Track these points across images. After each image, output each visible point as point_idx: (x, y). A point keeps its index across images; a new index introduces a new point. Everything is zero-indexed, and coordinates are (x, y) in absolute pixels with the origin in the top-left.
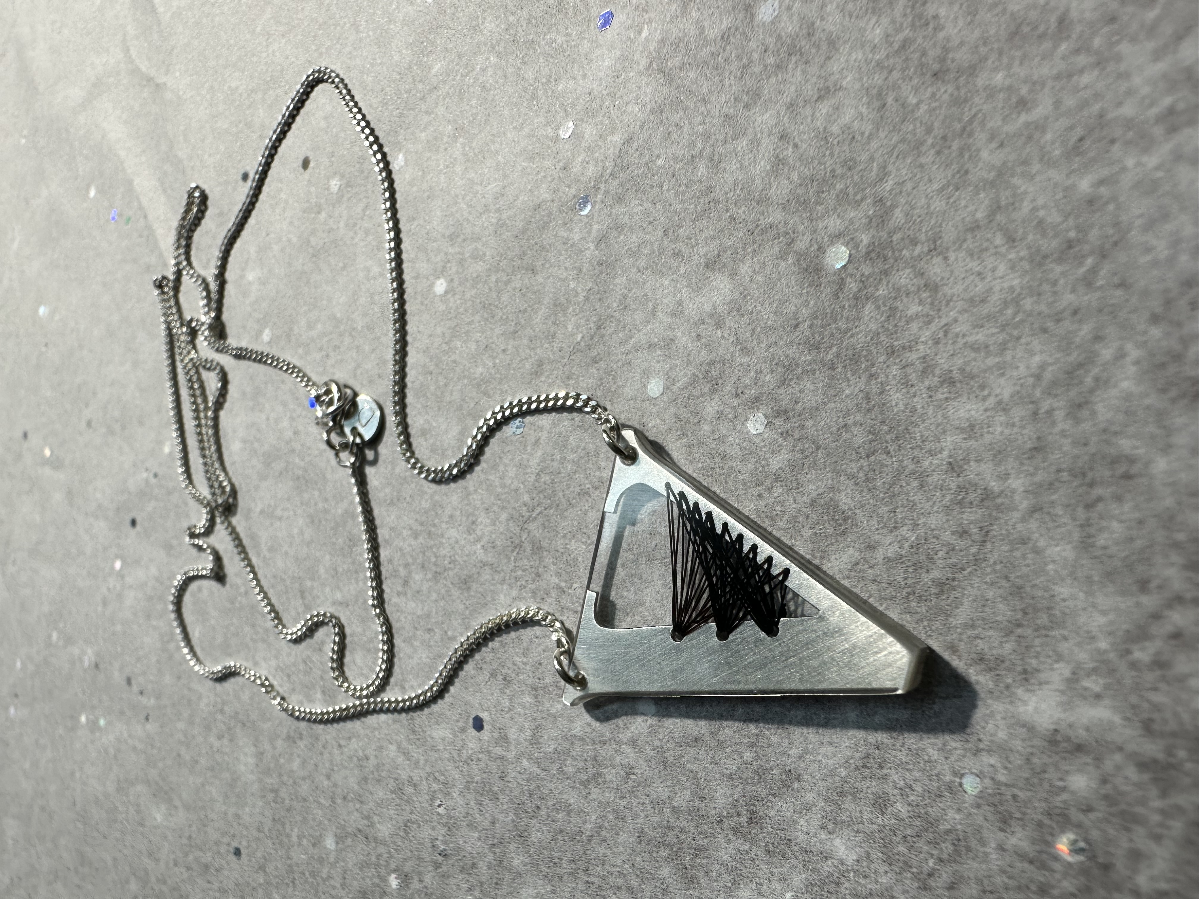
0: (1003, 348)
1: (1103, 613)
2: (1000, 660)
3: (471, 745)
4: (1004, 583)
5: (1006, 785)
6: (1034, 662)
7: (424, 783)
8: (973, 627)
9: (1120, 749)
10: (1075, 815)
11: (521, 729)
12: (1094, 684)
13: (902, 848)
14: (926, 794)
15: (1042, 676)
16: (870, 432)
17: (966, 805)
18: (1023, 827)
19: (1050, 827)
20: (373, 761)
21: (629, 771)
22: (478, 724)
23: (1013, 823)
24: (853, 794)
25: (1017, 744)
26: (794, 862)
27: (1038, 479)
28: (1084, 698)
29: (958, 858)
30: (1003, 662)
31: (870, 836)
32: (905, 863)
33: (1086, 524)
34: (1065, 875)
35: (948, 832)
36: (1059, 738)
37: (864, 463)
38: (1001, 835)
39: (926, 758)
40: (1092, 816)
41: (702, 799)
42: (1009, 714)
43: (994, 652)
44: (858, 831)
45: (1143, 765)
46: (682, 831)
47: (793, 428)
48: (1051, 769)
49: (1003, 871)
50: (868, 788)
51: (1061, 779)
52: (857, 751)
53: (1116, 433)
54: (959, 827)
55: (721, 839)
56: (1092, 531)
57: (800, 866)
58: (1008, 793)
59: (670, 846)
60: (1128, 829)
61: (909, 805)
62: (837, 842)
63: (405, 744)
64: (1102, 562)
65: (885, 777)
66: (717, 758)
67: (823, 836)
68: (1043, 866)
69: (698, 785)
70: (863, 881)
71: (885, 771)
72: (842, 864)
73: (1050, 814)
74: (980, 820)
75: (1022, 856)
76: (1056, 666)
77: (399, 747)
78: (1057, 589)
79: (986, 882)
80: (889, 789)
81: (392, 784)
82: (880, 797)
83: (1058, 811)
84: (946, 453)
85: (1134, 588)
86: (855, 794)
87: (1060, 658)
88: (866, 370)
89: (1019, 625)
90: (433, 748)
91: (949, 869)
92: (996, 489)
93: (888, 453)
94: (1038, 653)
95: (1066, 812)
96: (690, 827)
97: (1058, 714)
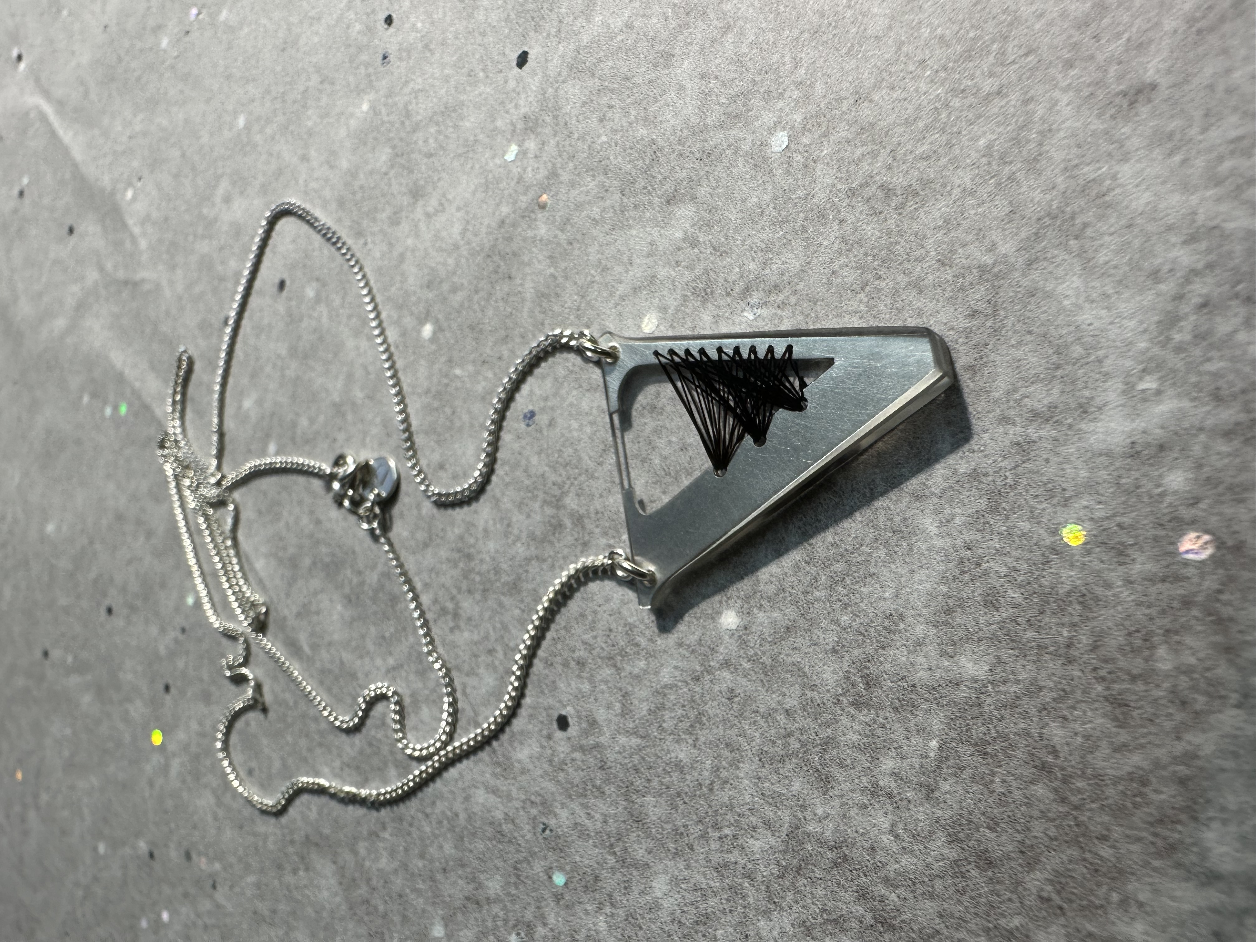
0: (950, 146)
1: (1131, 317)
2: (1052, 407)
3: (561, 749)
4: (1029, 338)
5: (1107, 518)
6: (1086, 393)
7: (522, 813)
8: (1015, 390)
9: (1201, 429)
10: (1186, 513)
11: (609, 707)
12: (1149, 384)
13: (1030, 634)
14: (1033, 568)
15: (1098, 401)
16: (857, 268)
17: (1077, 557)
18: (1141, 549)
19: (1167, 536)
20: (462, 816)
21: (731, 695)
22: (563, 723)
23: (1130, 552)
24: (960, 606)
25: (1103, 474)
26: (926, 706)
27: (1023, 235)
28: (1145, 400)
29: (1091, 615)
30: (1056, 407)
31: (994, 639)
32: (1039, 647)
33: (1082, 253)
34: (1202, 576)
35: (1069, 594)
36: (1138, 448)
37: (862, 296)
38: (1122, 570)
39: (1019, 533)
40: (1203, 505)
41: (813, 688)
42: (1082, 451)
43: (1045, 402)
44: (979, 640)
45: (1228, 434)
46: (801, 730)
47: (788, 297)
48: (1144, 481)
49: (1139, 604)
50: (973, 592)
51: (1159, 486)
52: (950, 561)
53: (1076, 166)
54: (1079, 582)
55: (845, 720)
56: (1090, 254)
57: (934, 706)
58: (1111, 525)
59: (795, 754)
60: (1242, 501)
61: (1021, 586)
62: (963, 661)
63: (492, 782)
64: (1109, 276)
65: (986, 573)
66: (815, 637)
67: (947, 663)
68: (1177, 578)
69: (805, 675)
70: (1003, 688)
71: (985, 566)
72: (976, 682)
73: (1161, 525)
74: (1096, 565)
75: (1151, 579)
76: (1108, 384)
77: (486, 787)
78: (1080, 318)
79: (1127, 623)
80: (994, 581)
81: (490, 830)
82: (988, 595)
83: (1167, 518)
84: (933, 253)
85: (1149, 282)
86: (962, 604)
87: (1107, 376)
88: (834, 219)
89: (1058, 367)
90: (523, 772)
91: (1086, 629)
92: (990, 261)
93: (880, 277)
94: (1086, 382)
95: (1177, 513)
96: (808, 723)
97: (1128, 426)
